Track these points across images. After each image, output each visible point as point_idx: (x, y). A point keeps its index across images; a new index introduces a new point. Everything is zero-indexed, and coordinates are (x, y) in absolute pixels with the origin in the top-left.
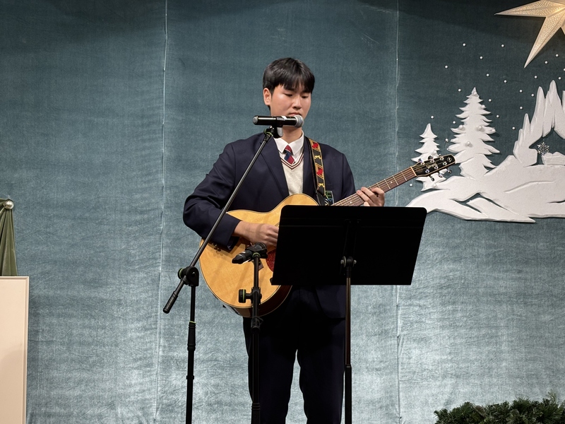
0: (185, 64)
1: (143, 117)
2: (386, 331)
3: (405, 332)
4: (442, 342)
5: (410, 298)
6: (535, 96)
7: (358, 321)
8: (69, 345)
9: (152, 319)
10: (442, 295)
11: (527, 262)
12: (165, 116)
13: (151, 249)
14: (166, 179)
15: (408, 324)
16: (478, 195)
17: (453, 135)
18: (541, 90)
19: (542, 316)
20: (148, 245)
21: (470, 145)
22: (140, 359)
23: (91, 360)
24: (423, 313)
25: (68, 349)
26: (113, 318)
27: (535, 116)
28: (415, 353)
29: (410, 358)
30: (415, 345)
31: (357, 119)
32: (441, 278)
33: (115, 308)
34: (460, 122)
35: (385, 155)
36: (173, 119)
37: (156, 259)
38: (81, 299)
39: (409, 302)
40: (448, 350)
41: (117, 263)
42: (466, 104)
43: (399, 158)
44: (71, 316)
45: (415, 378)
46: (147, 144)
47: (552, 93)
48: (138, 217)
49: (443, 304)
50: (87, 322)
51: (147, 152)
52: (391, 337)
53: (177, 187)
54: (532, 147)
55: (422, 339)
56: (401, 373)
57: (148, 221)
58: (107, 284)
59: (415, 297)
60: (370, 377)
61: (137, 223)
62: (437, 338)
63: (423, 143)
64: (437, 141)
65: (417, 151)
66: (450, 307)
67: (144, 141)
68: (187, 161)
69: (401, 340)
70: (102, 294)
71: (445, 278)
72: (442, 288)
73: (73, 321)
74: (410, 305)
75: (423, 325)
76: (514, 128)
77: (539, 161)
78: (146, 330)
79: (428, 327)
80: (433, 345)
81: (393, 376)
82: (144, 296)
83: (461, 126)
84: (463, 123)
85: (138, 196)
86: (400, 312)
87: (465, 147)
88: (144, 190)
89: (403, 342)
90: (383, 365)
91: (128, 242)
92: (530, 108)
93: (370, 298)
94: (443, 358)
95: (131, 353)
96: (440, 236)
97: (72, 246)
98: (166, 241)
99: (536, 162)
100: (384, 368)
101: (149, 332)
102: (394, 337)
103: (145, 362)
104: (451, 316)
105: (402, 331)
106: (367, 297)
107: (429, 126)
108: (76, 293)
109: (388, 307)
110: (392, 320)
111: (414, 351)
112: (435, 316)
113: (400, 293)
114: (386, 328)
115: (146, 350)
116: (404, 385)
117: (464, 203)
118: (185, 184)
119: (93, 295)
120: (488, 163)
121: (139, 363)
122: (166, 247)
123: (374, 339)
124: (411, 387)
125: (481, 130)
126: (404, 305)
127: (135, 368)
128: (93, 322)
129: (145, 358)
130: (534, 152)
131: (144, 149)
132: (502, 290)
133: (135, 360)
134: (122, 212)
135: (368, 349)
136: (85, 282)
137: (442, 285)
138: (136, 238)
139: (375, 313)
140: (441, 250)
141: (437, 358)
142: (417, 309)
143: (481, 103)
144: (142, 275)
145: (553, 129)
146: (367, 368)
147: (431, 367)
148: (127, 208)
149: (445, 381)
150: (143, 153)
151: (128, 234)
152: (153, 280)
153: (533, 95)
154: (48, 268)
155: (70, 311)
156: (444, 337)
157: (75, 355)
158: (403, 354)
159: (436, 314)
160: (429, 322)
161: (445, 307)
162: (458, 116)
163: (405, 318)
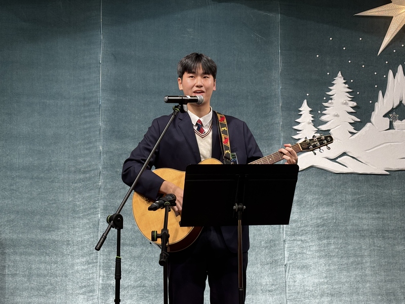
0: (116, 58)
1: (84, 99)
2: (276, 261)
3: (291, 261)
4: (319, 268)
5: (294, 235)
6: (387, 77)
7: (254, 253)
8: (29, 276)
9: (93, 255)
10: (318, 232)
11: (384, 205)
12: (102, 98)
13: (92, 201)
14: (103, 146)
15: (293, 255)
16: (344, 154)
17: (324, 108)
18: (391, 73)
19: (397, 247)
20: (90, 197)
21: (337, 116)
22: (85, 286)
23: (46, 288)
24: (304, 246)
25: (29, 280)
26: (63, 255)
27: (387, 93)
28: (299, 277)
29: (295, 282)
30: (299, 271)
31: (249, 97)
32: (317, 218)
33: (64, 247)
34: (329, 98)
35: (272, 124)
36: (108, 100)
37: (96, 208)
38: (39, 241)
39: (293, 238)
40: (324, 275)
41: (65, 213)
42: (334, 84)
43: (283, 126)
44: (30, 254)
45: (299, 297)
46: (88, 120)
47: (400, 74)
48: (82, 176)
49: (320, 239)
50: (43, 258)
51: (88, 125)
52: (280, 265)
53: (112, 152)
54: (385, 116)
55: (304, 267)
56: (289, 293)
57: (90, 179)
58: (58, 229)
59: (298, 234)
60: (264, 297)
61: (80, 180)
62: (316, 266)
63: (301, 115)
64: (312, 113)
65: (297, 120)
66: (325, 241)
67: (85, 117)
68: (119, 132)
69: (288, 267)
70: (54, 236)
71: (320, 218)
72: (318, 226)
73: (32, 258)
74: (294, 240)
75: (305, 256)
76: (371, 102)
77: (391, 127)
78: (89, 264)
79: (308, 257)
80: (313, 271)
81: (282, 296)
82: (87, 237)
83: (330, 101)
84: (331, 99)
85: (81, 160)
86: (286, 246)
87: (333, 117)
88: (86, 155)
89: (289, 269)
90: (274, 287)
91: (74, 196)
92: (383, 86)
93: (263, 235)
94: (321, 281)
95: (78, 282)
96: (316, 186)
97: (31, 199)
98: (104, 194)
99: (388, 127)
100: (275, 289)
101: (91, 265)
102: (282, 265)
103: (89, 289)
104: (326, 248)
105: (288, 260)
106: (260, 235)
107: (305, 102)
108: (34, 236)
109: (277, 242)
110: (280, 252)
111: (298, 276)
112: (314, 248)
113: (286, 231)
114: (276, 258)
115: (89, 279)
116: (291, 303)
117: (334, 160)
118: (117, 149)
119: (47, 237)
120: (352, 129)
121: (83, 290)
122: (104, 198)
123: (267, 267)
125: (346, 104)
126: (289, 240)
127: (81, 294)
128: (47, 258)
129: (88, 286)
130: (387, 120)
131: (86, 123)
132: (365, 227)
133: (81, 288)
134: (69, 172)
135: (262, 275)
136: (41, 228)
137: (318, 224)
138: (80, 193)
139: (267, 247)
140: (317, 197)
141: (316, 281)
142: (299, 243)
143: (345, 83)
144: (85, 221)
145: (401, 102)
146: (262, 290)
147: (311, 289)
148: (73, 169)
149: (322, 299)
150: (85, 126)
151: (74, 190)
152: (94, 225)
153: (385, 76)
154: (12, 217)
155: (30, 251)
156: (321, 265)
157: (34, 284)
158: (290, 278)
159: (314, 247)
160: (309, 253)
161: (321, 241)
162: (328, 93)
163: (291, 250)
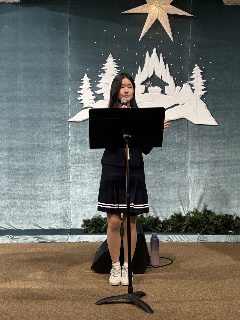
2: (64, 180)
5: (77, 163)
6: (145, 57)
7: (49, 175)
10: (93, 161)
15: (76, 176)
17: (99, 79)
21: (107, 84)
24: (83, 170)
27: (144, 68)
29: (76, 193)
30: (79, 186)
35: (63, 90)
39: (76, 165)
42: (107, 62)
43: (70, 92)
45: (79, 203)
47: (154, 55)
52: (66, 183)
54: (142, 84)
55: (83, 184)
56: (72, 200)
59: (79, 163)
60: (55, 202)
62: (91, 183)
63: (83, 83)
64: (91, 82)
65: (80, 87)
69: (72, 184)
71: (95, 153)
72: (93, 158)
74: (77, 167)
75: (83, 176)
76: (133, 74)
79: (86, 177)
80: (89, 186)
81: (67, 202)
84: (104, 72)
86: (71, 170)
87: (105, 85)
89: (73, 185)
90: (62, 197)
92: (142, 63)
94: (94, 193)
99: (144, 92)
102: (68, 182)
104: (98, 172)
105: (72, 179)
107: (86, 75)
109: (65, 168)
110: (67, 174)
111: (78, 190)
113: (71, 160)
114: (64, 178)
116: (73, 207)
123: (57, 183)
124: (76, 207)
126: (73, 167)
135: (54, 188)
137: (93, 156)
139: (58, 171)
141: (91, 193)
142: (80, 168)
143: (114, 61)
145: (154, 74)
146: (54, 198)
147: (87, 198)
149: (95, 205)
153: (143, 56)
156: (94, 183)
158: (73, 191)
159: (90, 171)
160: (87, 175)
161: (95, 167)
162: (102, 68)
163: (74, 173)
